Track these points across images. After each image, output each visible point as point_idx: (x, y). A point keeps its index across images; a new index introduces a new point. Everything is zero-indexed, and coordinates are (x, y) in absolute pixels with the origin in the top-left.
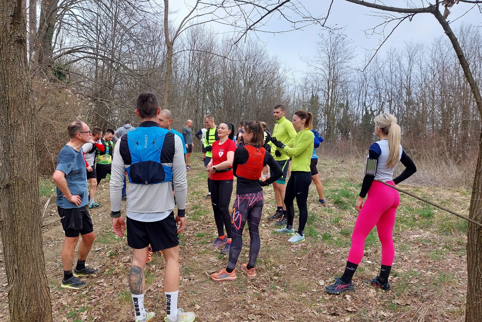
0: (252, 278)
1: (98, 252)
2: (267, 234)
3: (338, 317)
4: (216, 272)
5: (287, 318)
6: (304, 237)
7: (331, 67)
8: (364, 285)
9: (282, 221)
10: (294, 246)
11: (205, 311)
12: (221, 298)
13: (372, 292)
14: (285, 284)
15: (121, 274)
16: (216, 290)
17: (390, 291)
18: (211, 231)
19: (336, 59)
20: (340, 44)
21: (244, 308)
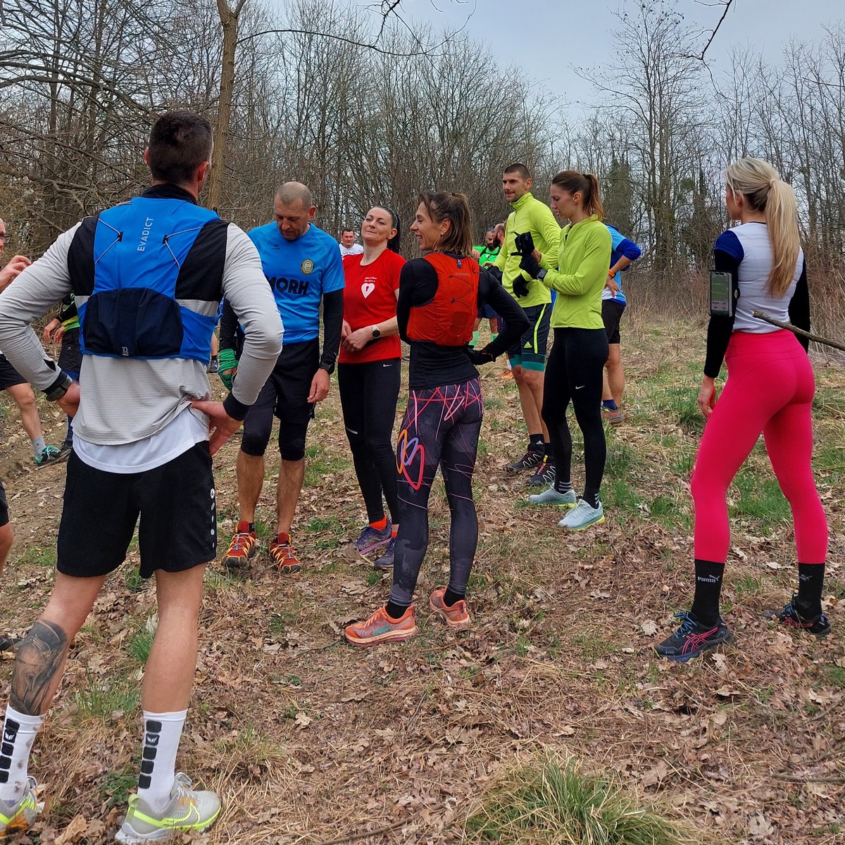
0: (460, 628)
1: (25, 591)
2: (504, 510)
3: (693, 717)
4: (359, 620)
5: (555, 731)
6: (600, 510)
7: (654, 89)
8: (761, 626)
9: (544, 472)
10: (577, 537)
11: (325, 729)
12: (369, 692)
13: (782, 640)
14: (551, 639)
15: (88, 644)
16: (359, 671)
17: (830, 636)
18: (351, 513)
19: (663, 70)
20: (669, 35)
21: (435, 711)
